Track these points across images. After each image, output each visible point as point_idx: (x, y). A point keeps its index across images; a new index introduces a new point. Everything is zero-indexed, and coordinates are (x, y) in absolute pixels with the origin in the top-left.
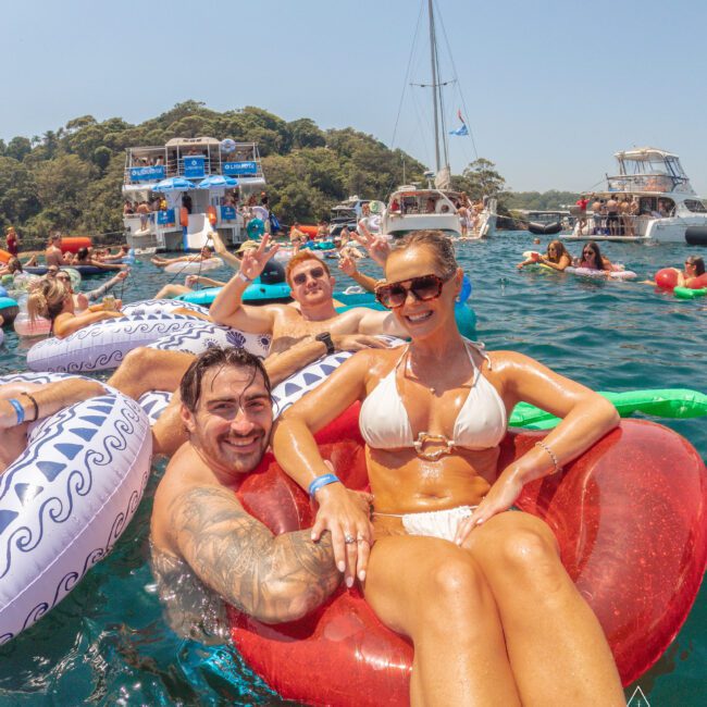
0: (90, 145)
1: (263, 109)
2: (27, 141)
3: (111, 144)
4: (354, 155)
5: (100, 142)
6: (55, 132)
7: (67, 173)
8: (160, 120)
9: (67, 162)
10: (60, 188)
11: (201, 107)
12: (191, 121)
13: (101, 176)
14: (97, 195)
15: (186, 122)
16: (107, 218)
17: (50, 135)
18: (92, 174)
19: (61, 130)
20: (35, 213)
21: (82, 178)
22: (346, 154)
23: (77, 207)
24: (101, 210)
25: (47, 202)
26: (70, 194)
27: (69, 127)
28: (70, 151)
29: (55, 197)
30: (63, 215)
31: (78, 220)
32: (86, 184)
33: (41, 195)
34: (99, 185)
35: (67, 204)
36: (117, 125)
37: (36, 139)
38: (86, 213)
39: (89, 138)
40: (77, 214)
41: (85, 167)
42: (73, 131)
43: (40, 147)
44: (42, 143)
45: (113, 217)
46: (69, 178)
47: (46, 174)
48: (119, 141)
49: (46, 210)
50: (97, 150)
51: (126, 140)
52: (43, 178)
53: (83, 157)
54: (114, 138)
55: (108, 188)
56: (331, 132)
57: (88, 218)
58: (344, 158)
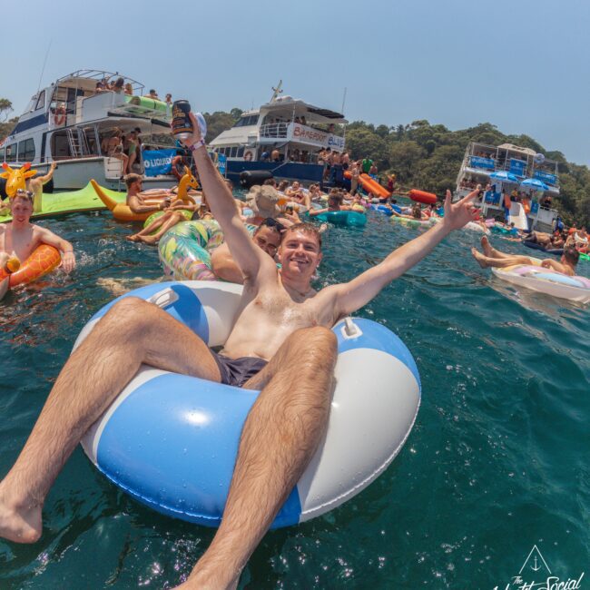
0: (425, 138)
1: (533, 138)
2: (387, 128)
3: (437, 139)
4: (586, 186)
5: (431, 137)
6: (404, 126)
7: (408, 151)
8: (468, 131)
9: (409, 145)
10: (403, 158)
11: (494, 128)
12: (488, 136)
13: (428, 157)
14: (423, 167)
15: (486, 136)
16: (426, 182)
17: (401, 127)
18: (423, 154)
19: (408, 126)
20: (385, 169)
21: (417, 155)
22: (581, 183)
23: (411, 171)
24: (424, 177)
25: (394, 164)
26: (408, 163)
27: (413, 124)
28: (411, 139)
29: (399, 163)
30: (401, 174)
31: (409, 179)
32: (418, 160)
33: (391, 160)
34: (426, 162)
35: (405, 169)
36: (442, 129)
37: (393, 128)
38: (416, 176)
39: (424, 133)
40: (410, 175)
41: (419, 150)
42: (415, 127)
43: (394, 133)
44: (396, 131)
45: (431, 182)
46: (409, 154)
47: (397, 148)
48: (442, 138)
49: (392, 169)
50: (428, 141)
51: (446, 139)
52: (394, 150)
53: (419, 144)
54: (439, 136)
55: (431, 165)
56: (573, 165)
57: (416, 179)
58: (579, 185)
